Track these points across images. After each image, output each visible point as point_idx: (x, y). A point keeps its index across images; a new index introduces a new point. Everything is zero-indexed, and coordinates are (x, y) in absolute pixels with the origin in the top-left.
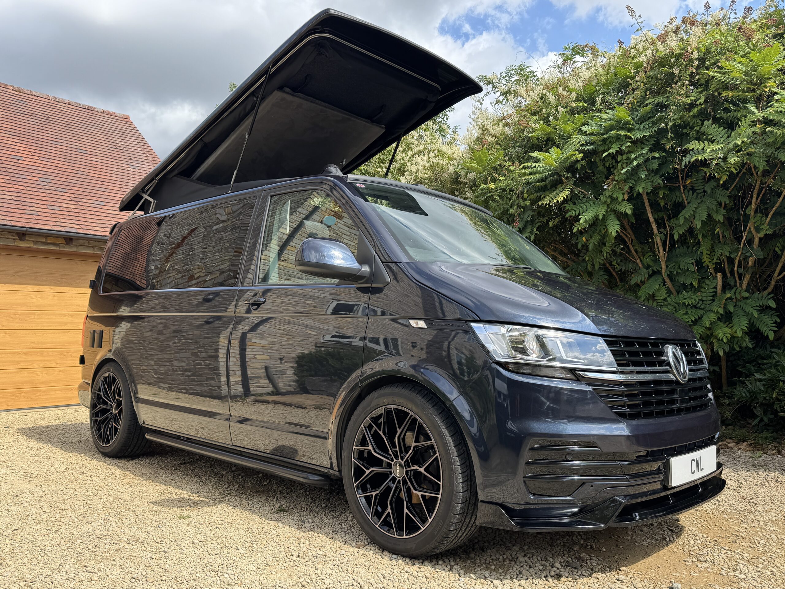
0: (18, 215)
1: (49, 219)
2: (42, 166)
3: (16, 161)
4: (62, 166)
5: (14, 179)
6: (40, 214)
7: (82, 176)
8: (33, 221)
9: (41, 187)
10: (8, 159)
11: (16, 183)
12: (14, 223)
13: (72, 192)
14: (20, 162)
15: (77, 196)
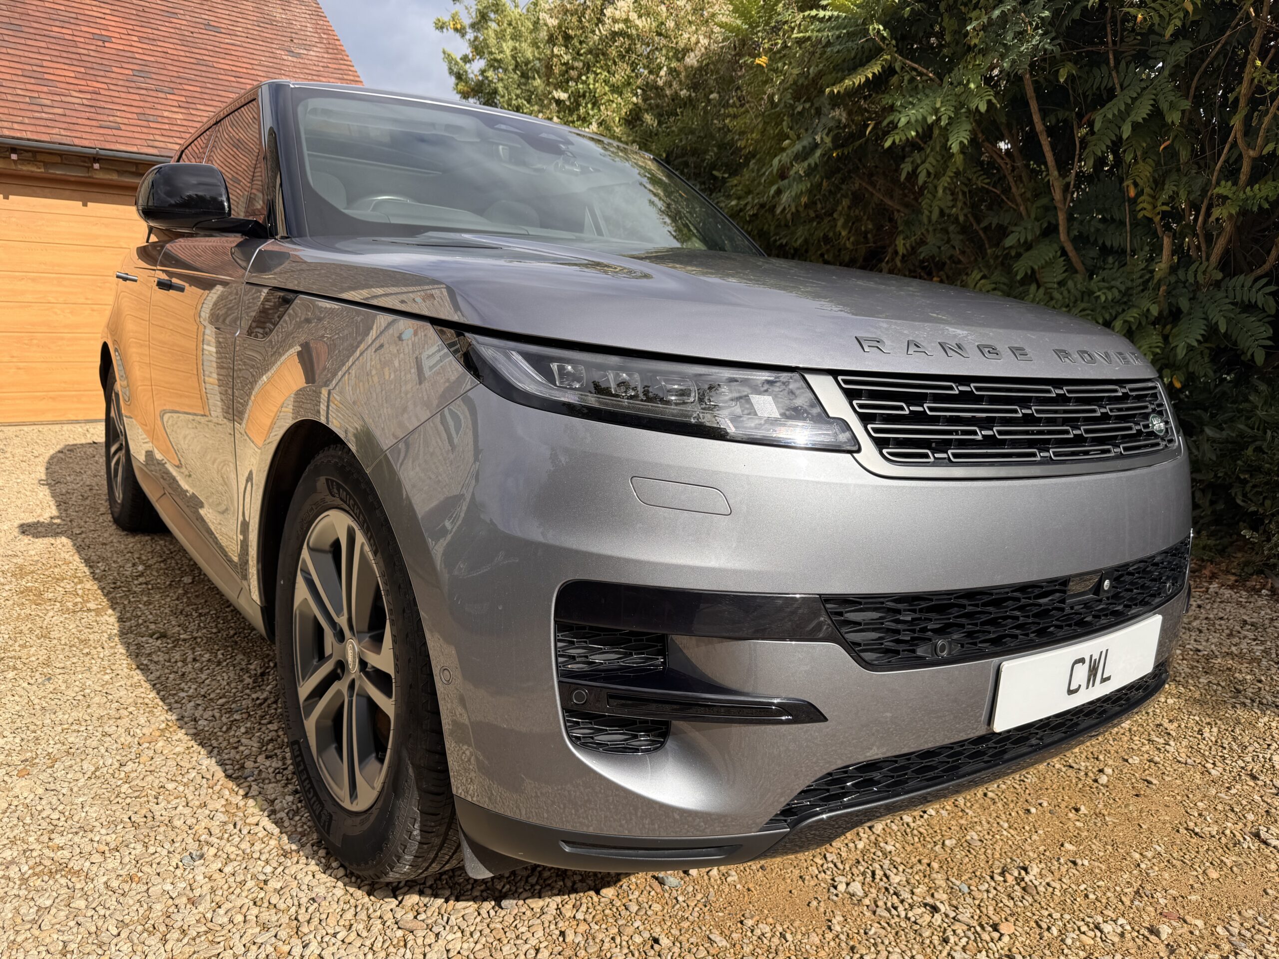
0: (88, 129)
1: (137, 135)
2: (140, 51)
3: (100, 43)
4: (175, 52)
5: (91, 72)
6: (123, 127)
7: (204, 68)
8: (109, 138)
9: (133, 85)
10: (87, 41)
11: (93, 78)
12: (77, 142)
13: (183, 93)
14: (107, 44)
15: (190, 100)
